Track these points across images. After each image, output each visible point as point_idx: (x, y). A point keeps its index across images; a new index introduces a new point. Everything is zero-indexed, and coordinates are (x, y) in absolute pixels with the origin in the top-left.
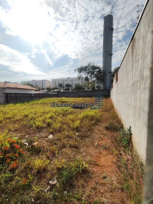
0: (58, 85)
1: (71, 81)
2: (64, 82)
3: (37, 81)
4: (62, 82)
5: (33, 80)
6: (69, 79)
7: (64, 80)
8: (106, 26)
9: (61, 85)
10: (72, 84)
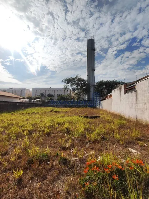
0: (39, 94)
1: (53, 91)
2: (45, 92)
3: (15, 89)
4: (44, 92)
5: (10, 88)
6: (51, 89)
7: (45, 90)
8: (89, 47)
9: (42, 95)
10: (54, 94)
